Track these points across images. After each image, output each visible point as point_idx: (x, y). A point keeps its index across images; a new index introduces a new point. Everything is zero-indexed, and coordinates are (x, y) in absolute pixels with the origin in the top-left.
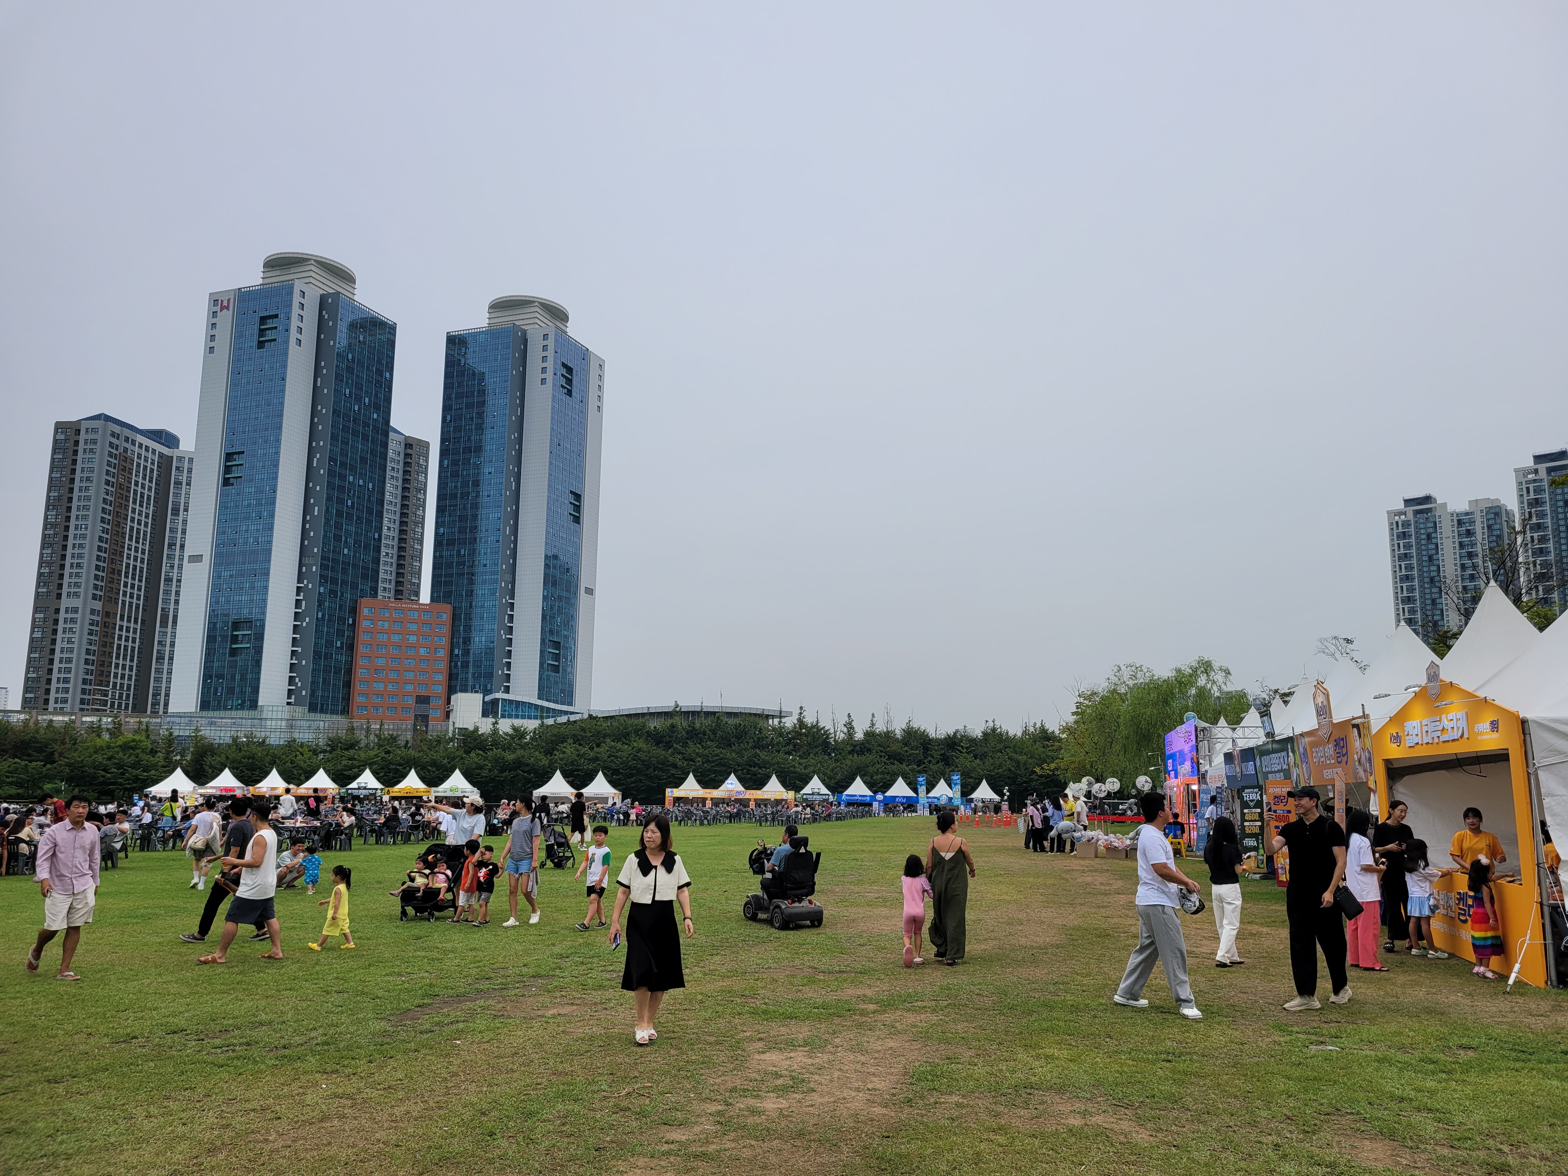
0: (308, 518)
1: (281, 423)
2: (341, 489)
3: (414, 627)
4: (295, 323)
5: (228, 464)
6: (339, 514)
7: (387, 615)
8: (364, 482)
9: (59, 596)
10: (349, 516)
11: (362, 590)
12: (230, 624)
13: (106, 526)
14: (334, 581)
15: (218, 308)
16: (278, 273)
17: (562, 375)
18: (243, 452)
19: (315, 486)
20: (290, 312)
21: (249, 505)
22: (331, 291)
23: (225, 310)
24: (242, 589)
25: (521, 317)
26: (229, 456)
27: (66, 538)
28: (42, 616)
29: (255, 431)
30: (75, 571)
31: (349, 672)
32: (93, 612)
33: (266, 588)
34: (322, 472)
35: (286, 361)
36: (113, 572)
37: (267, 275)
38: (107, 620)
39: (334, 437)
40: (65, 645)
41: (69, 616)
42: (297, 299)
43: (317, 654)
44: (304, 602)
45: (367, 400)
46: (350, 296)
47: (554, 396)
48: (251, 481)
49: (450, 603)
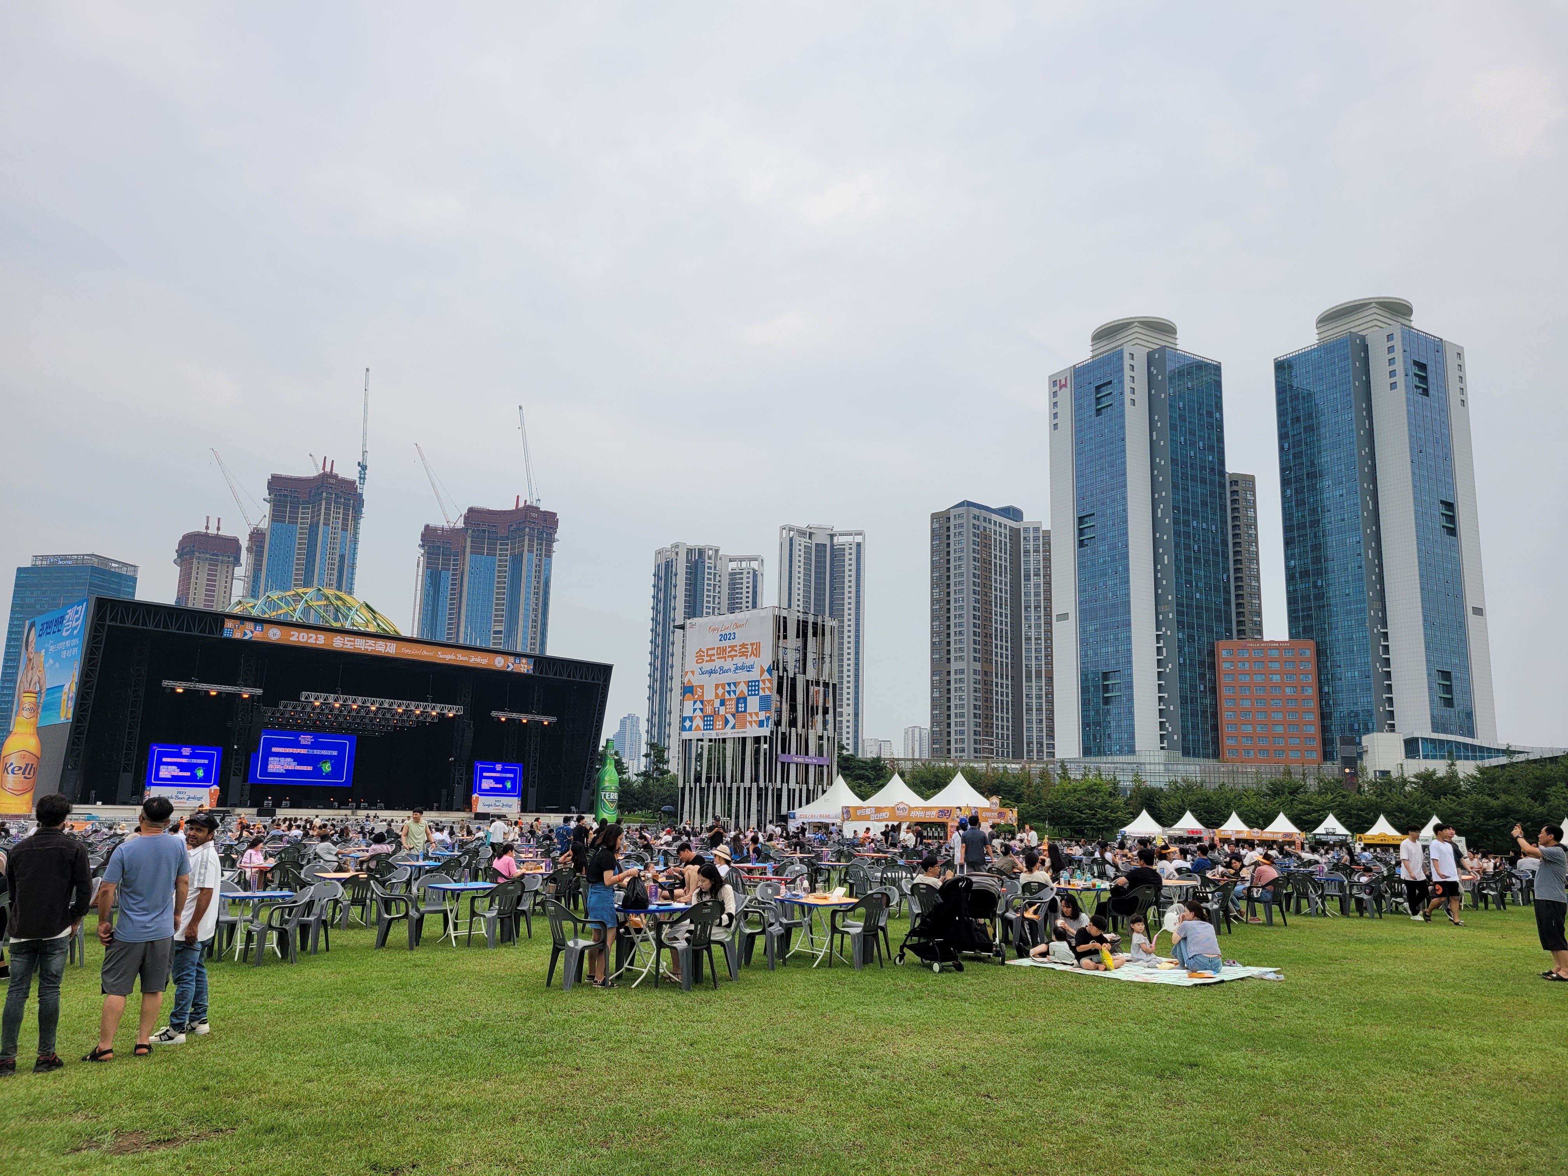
0: (1159, 567)
1: (1125, 481)
2: (1187, 535)
3: (1276, 666)
4: (1127, 384)
5: (1081, 527)
6: (1188, 559)
7: (1247, 656)
8: (1207, 524)
9: (949, 660)
10: (1197, 560)
11: (1217, 633)
12: (1100, 675)
13: (977, 597)
14: (1191, 626)
15: (1057, 388)
16: (1105, 343)
17: (1416, 375)
18: (1093, 514)
19: (1162, 536)
20: (1122, 377)
21: (1105, 562)
22: (1156, 347)
23: (1064, 388)
24: (1107, 641)
25: (1357, 323)
26: (1081, 520)
27: (948, 610)
28: (938, 678)
29: (1102, 493)
30: (958, 638)
31: (1215, 715)
32: (975, 672)
33: (1129, 638)
34: (1167, 521)
35: (1124, 422)
36: (986, 637)
37: (1097, 347)
38: (986, 678)
39: (1175, 486)
40: (958, 702)
41: (958, 677)
42: (1127, 362)
43: (1184, 700)
44: (1164, 649)
45: (1201, 443)
46: (1173, 346)
47: (1408, 399)
48: (1104, 539)
49: (1312, 638)
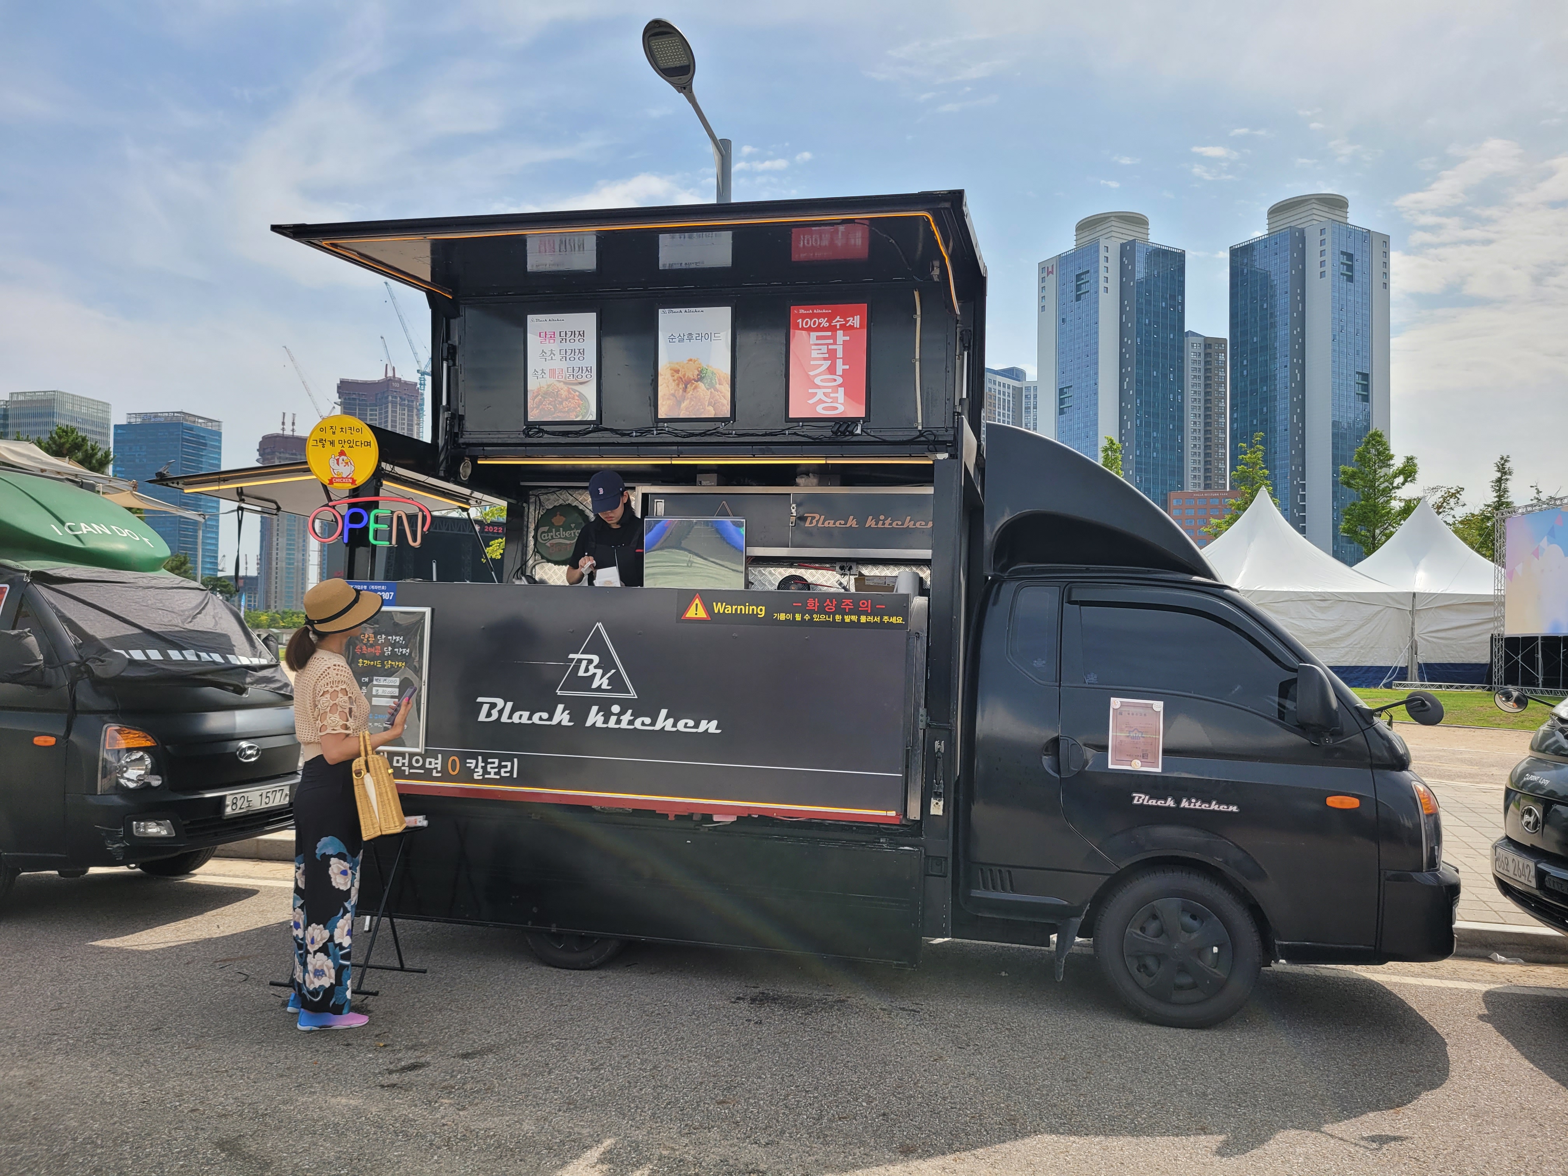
0: (1123, 431)
2: (1148, 404)
3: (1216, 512)
5: (1062, 397)
6: (1147, 424)
7: (1193, 503)
10: (1156, 425)
11: (1170, 485)
15: (1045, 274)
16: (1087, 233)
17: (1343, 263)
18: (1071, 386)
19: (1126, 405)
20: (1098, 267)
21: (1079, 428)
22: (1129, 238)
23: (1050, 275)
25: (1298, 217)
26: (1061, 391)
29: (1079, 368)
34: (1131, 393)
35: (1098, 307)
37: (1079, 237)
39: (1139, 362)
42: (1102, 253)
46: (1145, 238)
47: (1333, 286)
48: (1079, 408)
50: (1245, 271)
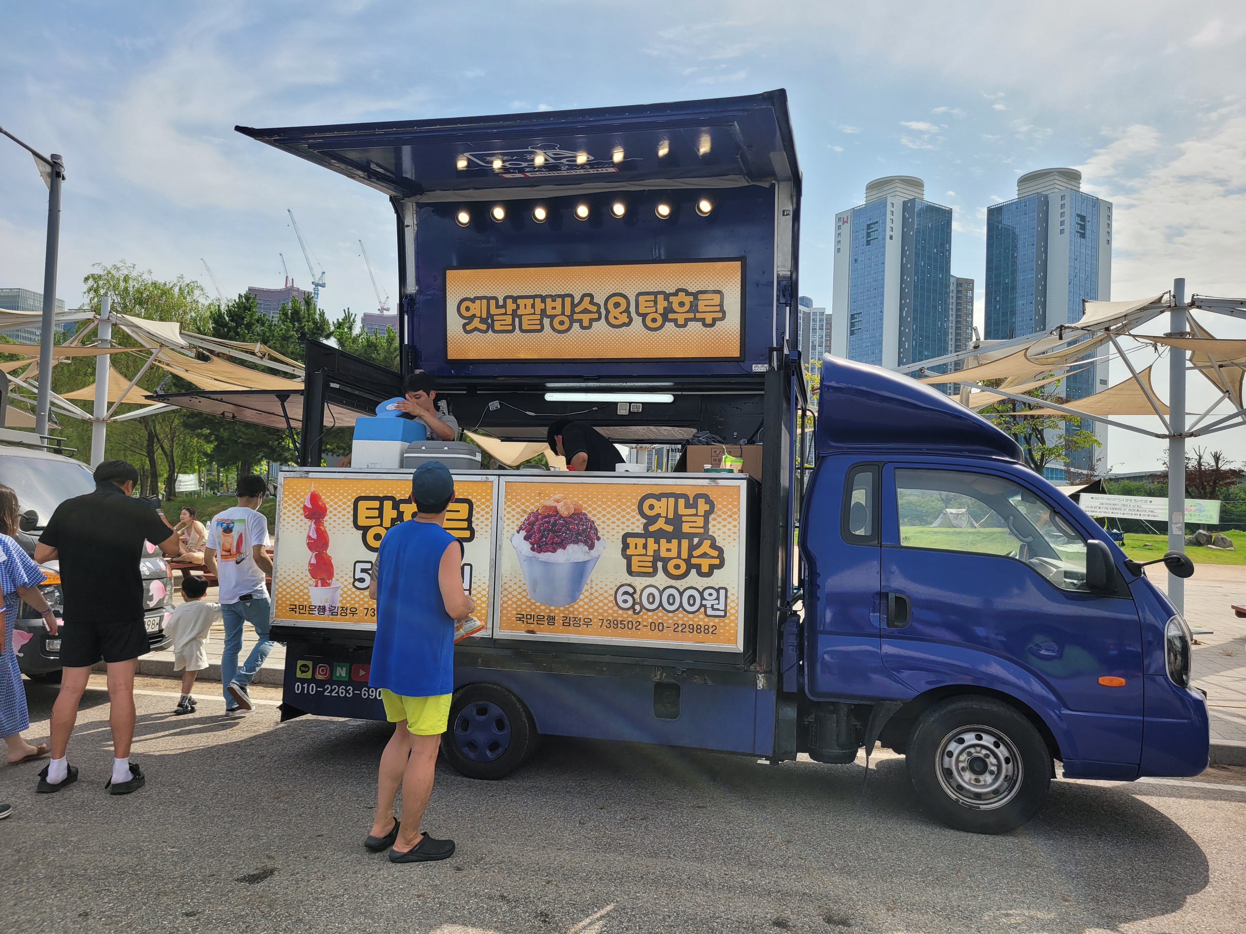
0: (902, 350)
1: (883, 291)
2: (921, 329)
4: (889, 224)
5: (853, 321)
6: (921, 345)
15: (841, 223)
16: (876, 192)
17: (1078, 224)
18: (861, 313)
19: (905, 329)
20: (885, 219)
21: (866, 346)
22: (909, 197)
23: (846, 224)
25: (1043, 185)
26: (853, 316)
29: (868, 299)
34: (909, 319)
35: (884, 251)
37: (868, 195)
42: (889, 208)
46: (921, 197)
47: (1071, 241)
48: (867, 330)
50: (1000, 227)
